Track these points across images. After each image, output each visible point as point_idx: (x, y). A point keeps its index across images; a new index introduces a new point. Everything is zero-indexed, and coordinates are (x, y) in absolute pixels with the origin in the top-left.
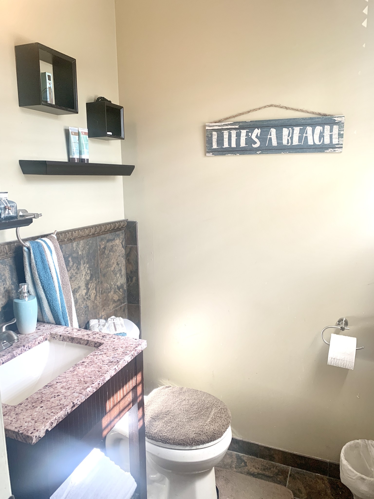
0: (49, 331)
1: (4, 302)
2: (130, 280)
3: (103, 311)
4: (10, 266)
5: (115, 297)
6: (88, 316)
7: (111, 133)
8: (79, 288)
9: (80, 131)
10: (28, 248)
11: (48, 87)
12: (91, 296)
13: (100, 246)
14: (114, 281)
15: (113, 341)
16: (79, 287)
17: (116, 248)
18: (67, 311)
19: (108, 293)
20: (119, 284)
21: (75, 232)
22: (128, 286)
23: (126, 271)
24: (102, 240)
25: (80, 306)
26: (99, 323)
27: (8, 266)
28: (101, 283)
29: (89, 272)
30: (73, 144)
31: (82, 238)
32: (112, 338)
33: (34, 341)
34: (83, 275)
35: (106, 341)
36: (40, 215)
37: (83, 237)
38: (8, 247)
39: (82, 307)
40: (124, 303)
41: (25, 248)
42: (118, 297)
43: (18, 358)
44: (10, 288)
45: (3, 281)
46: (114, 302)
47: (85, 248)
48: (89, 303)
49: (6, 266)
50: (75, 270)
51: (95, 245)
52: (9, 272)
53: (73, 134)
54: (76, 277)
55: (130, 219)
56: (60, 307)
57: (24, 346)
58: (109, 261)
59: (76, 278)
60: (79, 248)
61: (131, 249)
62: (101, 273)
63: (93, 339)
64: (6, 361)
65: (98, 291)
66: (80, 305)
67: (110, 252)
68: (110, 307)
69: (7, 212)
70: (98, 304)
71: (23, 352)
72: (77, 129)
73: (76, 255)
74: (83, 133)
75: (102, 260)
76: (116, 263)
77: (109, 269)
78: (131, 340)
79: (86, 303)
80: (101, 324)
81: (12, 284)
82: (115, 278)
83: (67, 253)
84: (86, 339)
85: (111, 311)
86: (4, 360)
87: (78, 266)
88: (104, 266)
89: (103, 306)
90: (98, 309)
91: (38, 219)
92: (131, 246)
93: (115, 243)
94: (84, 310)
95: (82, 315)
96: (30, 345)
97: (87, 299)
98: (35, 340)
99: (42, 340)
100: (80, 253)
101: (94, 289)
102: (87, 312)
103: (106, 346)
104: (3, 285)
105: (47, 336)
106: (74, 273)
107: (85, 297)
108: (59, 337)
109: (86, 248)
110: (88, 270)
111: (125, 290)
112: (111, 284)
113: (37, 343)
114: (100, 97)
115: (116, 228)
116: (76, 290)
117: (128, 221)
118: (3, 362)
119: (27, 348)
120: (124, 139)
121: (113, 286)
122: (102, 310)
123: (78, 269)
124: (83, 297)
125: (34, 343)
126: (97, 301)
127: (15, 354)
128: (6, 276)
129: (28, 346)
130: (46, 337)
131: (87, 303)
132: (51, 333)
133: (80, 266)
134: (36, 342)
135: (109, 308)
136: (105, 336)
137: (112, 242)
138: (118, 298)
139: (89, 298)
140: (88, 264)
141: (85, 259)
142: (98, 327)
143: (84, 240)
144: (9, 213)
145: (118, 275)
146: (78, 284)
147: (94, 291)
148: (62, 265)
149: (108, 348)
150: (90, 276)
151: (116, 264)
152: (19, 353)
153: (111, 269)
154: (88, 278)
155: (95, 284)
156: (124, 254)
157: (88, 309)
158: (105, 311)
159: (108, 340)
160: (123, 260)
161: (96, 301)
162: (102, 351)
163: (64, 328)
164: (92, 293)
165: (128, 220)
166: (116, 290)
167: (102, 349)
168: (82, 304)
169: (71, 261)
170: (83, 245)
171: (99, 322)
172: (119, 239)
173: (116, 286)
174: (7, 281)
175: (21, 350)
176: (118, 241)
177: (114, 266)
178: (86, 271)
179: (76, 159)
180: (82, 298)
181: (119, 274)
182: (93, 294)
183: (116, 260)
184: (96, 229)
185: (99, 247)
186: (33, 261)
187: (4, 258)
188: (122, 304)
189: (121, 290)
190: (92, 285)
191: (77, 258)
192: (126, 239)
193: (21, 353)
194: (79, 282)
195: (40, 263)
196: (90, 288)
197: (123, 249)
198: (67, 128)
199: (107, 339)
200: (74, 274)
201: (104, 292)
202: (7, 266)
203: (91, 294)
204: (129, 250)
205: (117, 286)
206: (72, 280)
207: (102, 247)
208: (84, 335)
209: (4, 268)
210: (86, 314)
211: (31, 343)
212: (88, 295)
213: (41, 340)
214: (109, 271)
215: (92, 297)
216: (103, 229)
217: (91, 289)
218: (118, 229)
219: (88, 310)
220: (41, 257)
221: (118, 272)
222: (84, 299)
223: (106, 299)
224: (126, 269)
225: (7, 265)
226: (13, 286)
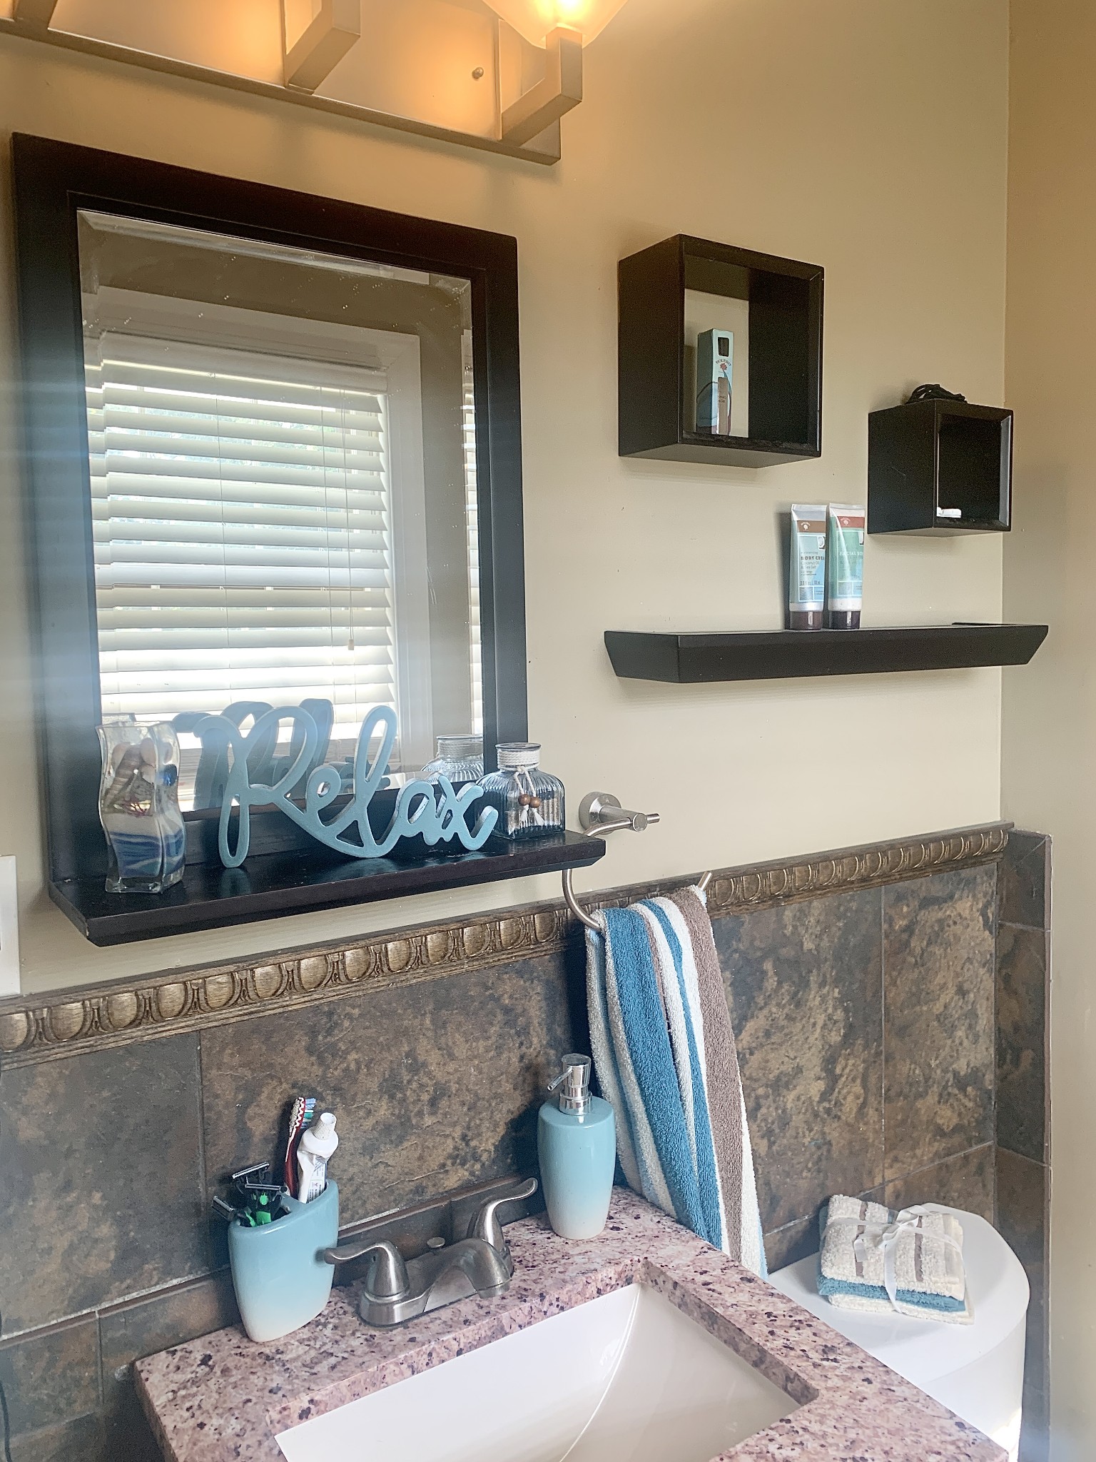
0: (644, 1247)
1: (518, 1104)
2: (1009, 1057)
3: (891, 1167)
4: (547, 982)
5: (942, 1117)
6: (826, 1177)
7: (956, 513)
8: (796, 1074)
9: (834, 514)
10: (600, 934)
11: (715, 379)
12: (842, 1104)
13: (891, 922)
14: (942, 1054)
15: (858, 1393)
16: (799, 1070)
17: (958, 929)
18: (719, 1183)
19: (916, 1098)
20: (962, 1066)
21: (791, 873)
22: (1002, 1079)
23: (996, 1018)
24: (900, 898)
25: (796, 1137)
26: (862, 1223)
27: (539, 981)
28: (887, 1061)
29: (839, 1015)
30: (801, 563)
31: (819, 892)
32: (859, 1376)
33: (581, 1283)
34: (814, 1024)
35: (830, 1384)
36: (649, 819)
37: (822, 887)
38: (543, 920)
39: (807, 1144)
40: (982, 1140)
41: (590, 933)
42: (956, 1115)
43: (516, 1337)
44: (541, 1059)
45: (518, 1034)
46: (940, 1132)
47: (828, 927)
48: (834, 1132)
49: (532, 982)
50: (784, 1005)
51: (870, 918)
52: (543, 1004)
53: (806, 527)
54: (786, 1031)
55: (1022, 825)
56: (695, 1163)
57: (542, 1296)
58: (923, 979)
59: (786, 1035)
60: (807, 928)
61: (1018, 938)
62: (887, 1021)
63: (784, 1350)
64: (472, 1347)
65: (875, 1090)
66: (798, 1133)
67: (929, 943)
68: (918, 1152)
69: (524, 817)
70: (871, 1135)
71: (535, 1318)
72: (824, 508)
73: (793, 953)
74: (846, 522)
75: (895, 973)
76: (955, 988)
77: (925, 1008)
78: (938, 1423)
79: (822, 1131)
80: (868, 1228)
81: (550, 1045)
82: (949, 1042)
83: (757, 943)
84: (756, 1340)
85: (921, 1169)
86: (463, 1340)
87: (796, 994)
88: (903, 996)
89: (891, 1147)
90: (869, 1155)
91: (642, 832)
92: (1020, 926)
93: (955, 913)
94: (812, 1155)
95: (802, 1172)
96: (564, 1297)
97: (826, 1116)
98: (585, 1280)
99: (613, 1282)
100: (808, 945)
101: (859, 1081)
102: (824, 1162)
103: (822, 1419)
104: (520, 1047)
105: (634, 1269)
106: (779, 1014)
107: (821, 1109)
108: (670, 1286)
109: (834, 929)
110: (835, 1008)
111: (988, 1092)
112: (930, 1065)
113: (592, 1289)
114: (922, 387)
115: (958, 857)
116: (784, 1079)
117: (1013, 830)
118: (462, 1346)
119: (551, 1304)
120: (1009, 529)
121: (939, 1071)
122: (888, 1161)
123: (798, 1005)
124: (813, 1108)
125: (580, 1290)
126: (866, 1124)
127: (506, 1322)
128: (530, 1017)
129: (558, 1299)
130: (627, 1273)
131: (826, 1130)
132: (649, 1260)
133: (804, 991)
134: (589, 1286)
135: (914, 1156)
136: (833, 1349)
137: (941, 909)
138: (955, 1121)
139: (834, 1111)
140: (837, 987)
141: (826, 967)
142: (853, 1242)
143: (830, 900)
144: (531, 818)
145: (960, 1033)
146: (795, 1058)
147: (858, 1089)
148: (713, 1005)
149: (831, 1430)
150: (842, 1031)
151: (953, 992)
152: (520, 1323)
153: (930, 1010)
154: (835, 1038)
155: (864, 1061)
156: (991, 955)
157: (829, 1151)
158: (897, 1165)
159: (840, 1383)
160: (984, 978)
161: (861, 1125)
162: (798, 1441)
163: (699, 1250)
164: (849, 1093)
165: (1013, 825)
166: (950, 1090)
167: (801, 1432)
168: (807, 1132)
169: (771, 973)
170: (822, 918)
171: (863, 1213)
172: (974, 896)
173: (950, 1076)
174: (532, 1032)
175: (530, 1312)
176: (969, 904)
177: (944, 998)
178: (830, 1011)
179: (810, 615)
180: (807, 1110)
181: (963, 1028)
182: (850, 1098)
183: (957, 975)
184: (875, 861)
185: (885, 926)
186: (612, 982)
187: (527, 957)
188: (971, 1146)
189: (969, 1089)
190: (849, 1066)
191: (795, 963)
192: (1001, 899)
193: (530, 1323)
194: (797, 1051)
195: (633, 994)
196: (841, 1075)
197: (987, 933)
198: (785, 510)
199: (837, 1372)
200: (782, 1023)
201: (899, 1094)
202: (535, 981)
203: (845, 1099)
204: (1009, 941)
205: (956, 1074)
206: (773, 1041)
207: (897, 927)
208: (757, 1313)
209: (525, 989)
210: (819, 1171)
211: (569, 1287)
212: (830, 1101)
213: (608, 1281)
214: (923, 1018)
215: (846, 1108)
216: (905, 861)
217: (843, 1079)
218: (970, 861)
219: (829, 1158)
220: (640, 971)
221: (962, 1022)
222: (816, 1115)
223: (904, 1122)
224: (997, 1013)
225: (538, 978)
226: (552, 1052)
